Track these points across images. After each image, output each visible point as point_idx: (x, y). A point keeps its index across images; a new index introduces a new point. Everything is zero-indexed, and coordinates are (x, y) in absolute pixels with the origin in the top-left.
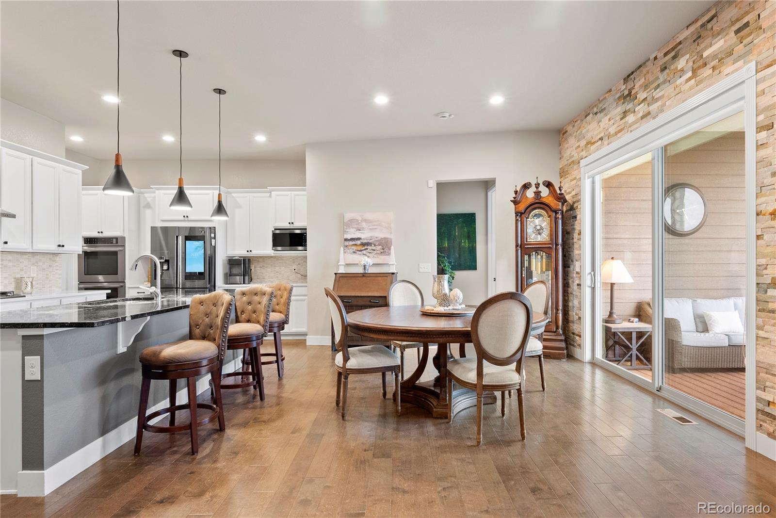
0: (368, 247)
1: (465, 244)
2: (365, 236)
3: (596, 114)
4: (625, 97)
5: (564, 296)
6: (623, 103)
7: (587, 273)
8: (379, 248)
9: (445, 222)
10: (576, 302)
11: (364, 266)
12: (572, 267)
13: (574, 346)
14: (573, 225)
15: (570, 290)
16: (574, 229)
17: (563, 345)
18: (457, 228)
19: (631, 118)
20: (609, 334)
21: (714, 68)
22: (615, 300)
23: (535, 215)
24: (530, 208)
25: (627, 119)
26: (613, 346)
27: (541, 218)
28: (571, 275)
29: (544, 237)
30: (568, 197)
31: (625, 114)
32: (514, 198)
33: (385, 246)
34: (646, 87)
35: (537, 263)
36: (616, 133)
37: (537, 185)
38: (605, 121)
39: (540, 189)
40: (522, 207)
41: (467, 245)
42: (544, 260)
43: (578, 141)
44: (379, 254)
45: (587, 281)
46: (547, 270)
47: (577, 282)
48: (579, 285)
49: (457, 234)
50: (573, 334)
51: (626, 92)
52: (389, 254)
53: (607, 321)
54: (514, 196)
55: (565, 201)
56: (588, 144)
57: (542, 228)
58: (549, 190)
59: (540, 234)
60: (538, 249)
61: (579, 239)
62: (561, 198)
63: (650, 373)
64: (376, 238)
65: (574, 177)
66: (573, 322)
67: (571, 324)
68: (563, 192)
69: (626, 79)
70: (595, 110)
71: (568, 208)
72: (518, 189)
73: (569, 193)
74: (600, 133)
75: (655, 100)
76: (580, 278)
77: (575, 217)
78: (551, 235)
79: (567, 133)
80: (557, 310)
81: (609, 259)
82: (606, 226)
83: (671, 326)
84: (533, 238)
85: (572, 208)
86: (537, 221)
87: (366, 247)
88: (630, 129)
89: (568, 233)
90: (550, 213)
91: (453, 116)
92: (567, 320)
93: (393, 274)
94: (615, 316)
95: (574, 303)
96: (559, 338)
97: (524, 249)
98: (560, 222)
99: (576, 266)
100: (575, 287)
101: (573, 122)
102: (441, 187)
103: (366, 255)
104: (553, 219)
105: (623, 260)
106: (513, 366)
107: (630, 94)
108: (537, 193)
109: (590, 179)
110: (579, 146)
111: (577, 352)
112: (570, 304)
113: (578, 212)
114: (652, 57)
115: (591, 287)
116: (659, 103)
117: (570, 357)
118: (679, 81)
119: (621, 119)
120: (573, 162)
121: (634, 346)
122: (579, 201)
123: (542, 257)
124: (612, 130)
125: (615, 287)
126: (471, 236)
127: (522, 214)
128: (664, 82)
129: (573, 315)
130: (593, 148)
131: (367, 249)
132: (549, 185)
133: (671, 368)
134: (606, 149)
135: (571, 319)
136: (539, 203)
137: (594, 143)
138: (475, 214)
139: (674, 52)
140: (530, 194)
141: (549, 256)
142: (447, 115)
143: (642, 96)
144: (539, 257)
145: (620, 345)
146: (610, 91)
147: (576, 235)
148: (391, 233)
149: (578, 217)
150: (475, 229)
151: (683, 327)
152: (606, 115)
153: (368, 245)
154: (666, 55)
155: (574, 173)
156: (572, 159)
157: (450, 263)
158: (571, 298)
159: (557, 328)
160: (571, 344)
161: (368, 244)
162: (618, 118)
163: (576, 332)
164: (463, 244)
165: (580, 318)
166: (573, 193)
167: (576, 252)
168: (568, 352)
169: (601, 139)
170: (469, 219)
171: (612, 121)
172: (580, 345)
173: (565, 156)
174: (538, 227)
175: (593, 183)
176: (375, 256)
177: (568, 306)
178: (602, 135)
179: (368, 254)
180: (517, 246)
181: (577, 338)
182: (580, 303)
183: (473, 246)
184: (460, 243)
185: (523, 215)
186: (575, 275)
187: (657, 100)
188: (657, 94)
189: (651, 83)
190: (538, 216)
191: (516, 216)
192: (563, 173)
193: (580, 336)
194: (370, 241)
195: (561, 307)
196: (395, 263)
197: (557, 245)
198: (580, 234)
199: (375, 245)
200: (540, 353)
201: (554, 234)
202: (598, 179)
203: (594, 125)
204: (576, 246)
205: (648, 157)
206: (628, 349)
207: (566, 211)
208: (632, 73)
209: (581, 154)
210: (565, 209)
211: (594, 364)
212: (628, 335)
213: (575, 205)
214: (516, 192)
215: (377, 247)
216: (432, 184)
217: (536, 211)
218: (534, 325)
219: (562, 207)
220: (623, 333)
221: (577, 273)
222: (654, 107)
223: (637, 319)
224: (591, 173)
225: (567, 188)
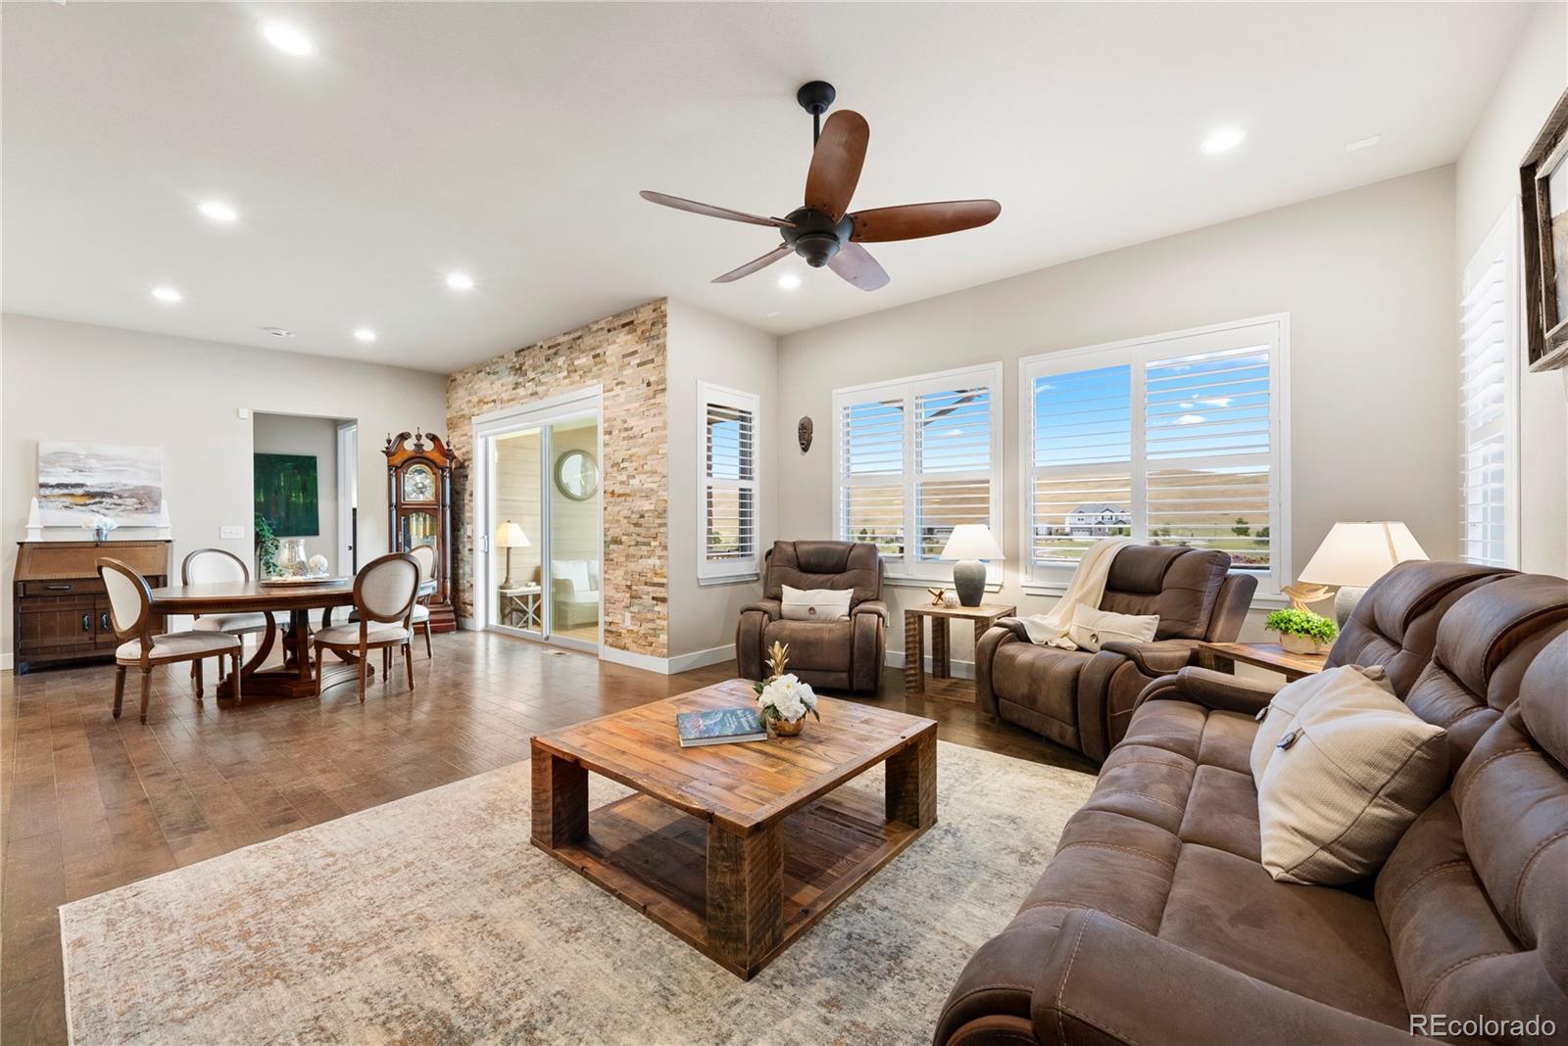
0: (103, 500)
1: (298, 498)
2: (94, 481)
3: (489, 373)
4: (517, 370)
5: (453, 563)
6: (515, 374)
7: (480, 536)
8: (129, 501)
9: (267, 467)
10: (467, 569)
11: (98, 530)
12: (462, 531)
13: (465, 617)
14: (464, 485)
15: (460, 556)
16: (465, 489)
17: (452, 616)
18: (282, 475)
19: (521, 391)
20: (505, 601)
21: (581, 377)
22: (512, 565)
23: (416, 471)
24: (409, 462)
25: (518, 390)
26: (511, 613)
27: (424, 475)
28: (461, 539)
29: (428, 496)
30: (456, 453)
31: (516, 386)
32: (387, 448)
33: (145, 500)
34: (534, 369)
35: (418, 527)
36: (509, 401)
37: (419, 437)
38: (497, 385)
39: (422, 442)
40: (398, 460)
41: (301, 500)
42: (428, 523)
43: (469, 395)
44: (129, 510)
45: (479, 546)
46: (432, 534)
47: (468, 547)
48: (471, 550)
49: (282, 484)
50: (464, 603)
51: (518, 366)
52: (159, 511)
53: (502, 587)
54: (387, 445)
55: (454, 457)
56: (480, 401)
57: (424, 487)
58: (434, 443)
59: (422, 493)
60: (420, 509)
61: (471, 501)
62: (449, 455)
63: (539, 629)
64: (125, 485)
65: (464, 432)
66: (464, 591)
67: (462, 594)
68: (451, 448)
69: (518, 353)
70: (488, 369)
71: (458, 465)
72: (393, 439)
73: (459, 449)
74: (494, 394)
75: (540, 384)
76: (472, 543)
77: (467, 477)
78: (437, 495)
79: (456, 383)
80: (445, 578)
81: (503, 522)
82: (501, 486)
83: (561, 586)
84: (412, 497)
85: (462, 466)
86: (418, 478)
87: (97, 500)
88: (522, 401)
89: (458, 493)
90: (436, 470)
91: (293, 336)
92: (458, 589)
93: (170, 541)
94: (511, 581)
95: (465, 569)
96: (448, 609)
97: (401, 511)
98: (448, 481)
99: (468, 530)
100: (466, 553)
101: (463, 371)
102: (260, 419)
103: (98, 512)
104: (440, 477)
105: (520, 523)
106: (400, 623)
107: (520, 368)
108: (419, 446)
109: (483, 439)
110: (470, 401)
111: (469, 623)
112: (461, 572)
113: (469, 471)
114: (539, 344)
115: (483, 551)
116: (544, 387)
117: (460, 628)
118: (559, 375)
119: (514, 389)
120: (463, 416)
121: (531, 609)
122: (470, 460)
123: (425, 519)
124: (505, 396)
125: (512, 552)
126: (310, 488)
127: (397, 468)
128: (548, 371)
129: (464, 583)
130: (485, 407)
131: (101, 502)
132: (434, 438)
133: (560, 623)
134: (497, 414)
135: (461, 588)
136: (419, 457)
137: (487, 403)
138: (315, 458)
139: (555, 349)
140: (409, 445)
141: (433, 517)
142: (284, 333)
143: (531, 375)
144: (421, 519)
145: (517, 610)
146: (503, 357)
147: (467, 497)
148: (160, 480)
149: (469, 477)
150: (315, 479)
151: (576, 586)
152: (499, 379)
153: (103, 497)
154: (549, 348)
155: (465, 429)
156: (462, 413)
157: (270, 525)
158: (461, 565)
159: (445, 598)
160: (461, 616)
161: (103, 495)
162: (510, 387)
163: (468, 601)
164: (294, 499)
165: (472, 585)
166: (464, 450)
167: (467, 514)
168: (458, 623)
169: (494, 401)
170: (305, 466)
171: (504, 388)
172: (472, 615)
173: (454, 406)
174: (420, 485)
175: (487, 443)
176: (121, 514)
177: (458, 574)
178: (495, 397)
179: (104, 511)
180: (390, 505)
181: (469, 607)
182: (472, 569)
183: (311, 502)
184: (288, 497)
185: (399, 470)
186: (466, 540)
187: (543, 384)
188: (544, 379)
189: (539, 367)
190: (420, 472)
191: (390, 470)
192: (451, 425)
193: (472, 605)
194: (108, 491)
195: (449, 575)
196: (171, 526)
197: (444, 506)
198: (471, 495)
199: (120, 497)
200: (426, 619)
201: (439, 494)
202: (492, 440)
203: (485, 385)
204: (467, 508)
205: (537, 430)
206: (525, 612)
207: (456, 468)
208: (523, 350)
209: (473, 410)
210: (453, 466)
211: (487, 631)
212: (524, 598)
213: (466, 464)
214: (389, 441)
215: (128, 499)
216: (247, 415)
217: (417, 467)
218: (422, 586)
219: (450, 464)
220: (518, 597)
221: (469, 537)
222: (540, 389)
223: (534, 583)
224: (484, 433)
225: (455, 442)
